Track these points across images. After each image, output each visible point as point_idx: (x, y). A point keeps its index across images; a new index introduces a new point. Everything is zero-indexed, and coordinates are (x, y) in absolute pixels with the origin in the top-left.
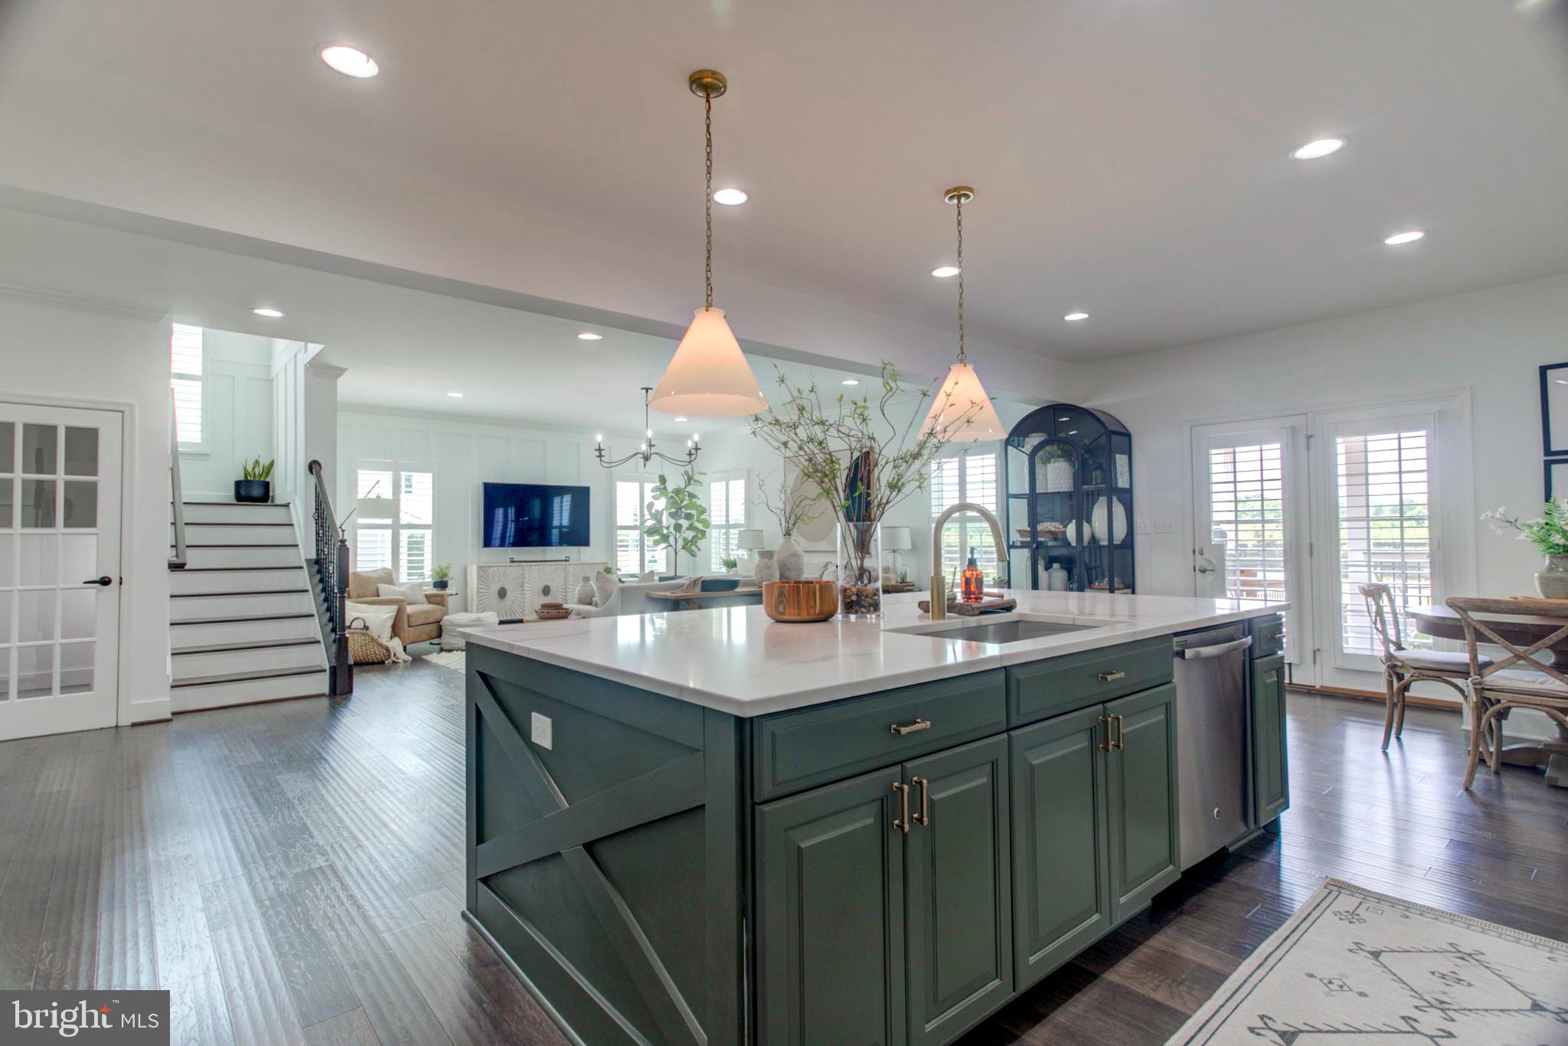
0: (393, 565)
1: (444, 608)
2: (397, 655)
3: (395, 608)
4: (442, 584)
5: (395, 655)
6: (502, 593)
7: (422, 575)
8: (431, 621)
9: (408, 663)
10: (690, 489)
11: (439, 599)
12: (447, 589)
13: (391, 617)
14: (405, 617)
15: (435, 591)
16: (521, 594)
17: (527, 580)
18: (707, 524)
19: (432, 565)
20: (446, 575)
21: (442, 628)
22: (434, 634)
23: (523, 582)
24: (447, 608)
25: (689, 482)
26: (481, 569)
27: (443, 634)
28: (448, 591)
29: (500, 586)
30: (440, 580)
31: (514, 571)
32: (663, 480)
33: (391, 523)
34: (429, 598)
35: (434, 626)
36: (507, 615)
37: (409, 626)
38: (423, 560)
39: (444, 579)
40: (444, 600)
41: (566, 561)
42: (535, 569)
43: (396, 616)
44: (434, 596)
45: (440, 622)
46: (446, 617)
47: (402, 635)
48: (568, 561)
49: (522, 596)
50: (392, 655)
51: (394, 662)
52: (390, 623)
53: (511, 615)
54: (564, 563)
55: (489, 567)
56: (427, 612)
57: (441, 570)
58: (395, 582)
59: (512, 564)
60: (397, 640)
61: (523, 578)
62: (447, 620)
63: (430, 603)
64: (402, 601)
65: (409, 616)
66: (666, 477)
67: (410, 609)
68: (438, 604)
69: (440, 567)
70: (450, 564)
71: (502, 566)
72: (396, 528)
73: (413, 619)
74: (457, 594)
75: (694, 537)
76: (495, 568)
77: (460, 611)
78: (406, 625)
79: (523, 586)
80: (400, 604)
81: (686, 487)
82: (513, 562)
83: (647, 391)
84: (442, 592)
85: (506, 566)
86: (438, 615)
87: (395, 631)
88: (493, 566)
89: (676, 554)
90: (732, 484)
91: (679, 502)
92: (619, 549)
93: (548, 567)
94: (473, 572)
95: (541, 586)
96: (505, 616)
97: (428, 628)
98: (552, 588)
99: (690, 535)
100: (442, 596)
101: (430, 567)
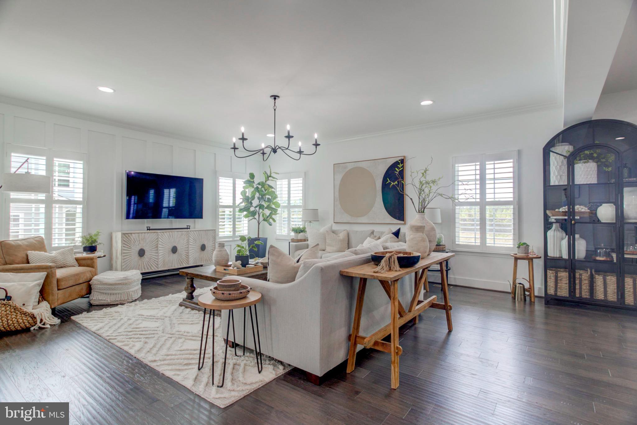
0: (46, 234)
1: (94, 269)
2: (44, 320)
3: (43, 274)
4: (92, 249)
5: (41, 320)
6: (142, 253)
7: (73, 240)
8: (81, 282)
9: (57, 328)
10: (268, 182)
11: (89, 262)
12: (96, 252)
13: (39, 285)
14: (55, 282)
15: (85, 255)
16: (156, 253)
17: (160, 243)
18: (278, 205)
19: (83, 232)
20: (95, 241)
21: (92, 286)
22: (84, 292)
23: (157, 244)
24: (96, 269)
25: (268, 178)
26: (124, 235)
27: (92, 291)
28: (97, 254)
29: (140, 248)
30: (90, 245)
31: (151, 236)
32: (252, 176)
33: (44, 198)
34: (80, 262)
35: (84, 286)
36: (144, 268)
37: (58, 290)
38: (75, 228)
39: (93, 245)
40: (93, 262)
41: (187, 228)
42: (167, 234)
43: (45, 281)
44: (84, 259)
45: (90, 281)
46: (95, 277)
47: (51, 298)
48: (189, 228)
49: (157, 254)
50: (39, 321)
51: (40, 328)
52: (39, 289)
53: (148, 268)
54: (186, 230)
55: (131, 233)
56: (77, 275)
57: (91, 237)
58: (47, 247)
59: (148, 231)
60: (45, 304)
61: (157, 241)
62: (96, 280)
63: (80, 265)
64: (51, 267)
65: (58, 281)
66: (254, 175)
67: (60, 273)
68: (88, 266)
69: (89, 234)
70: (99, 232)
71: (142, 233)
72: (49, 203)
73: (63, 283)
74: (105, 256)
75: (270, 213)
76: (137, 235)
77: (108, 270)
78: (56, 289)
79: (157, 247)
80: (50, 270)
81: (266, 182)
82: (150, 229)
83: (275, 99)
84: (91, 255)
85: (145, 233)
86: (88, 275)
87: (43, 294)
88: (134, 233)
89: (259, 224)
90: (293, 181)
91: (264, 191)
92: (220, 220)
93: (176, 233)
94: (118, 238)
95: (171, 247)
96: (143, 270)
97: (78, 288)
98: (178, 248)
99: (267, 212)
100: (92, 259)
101: (81, 234)
